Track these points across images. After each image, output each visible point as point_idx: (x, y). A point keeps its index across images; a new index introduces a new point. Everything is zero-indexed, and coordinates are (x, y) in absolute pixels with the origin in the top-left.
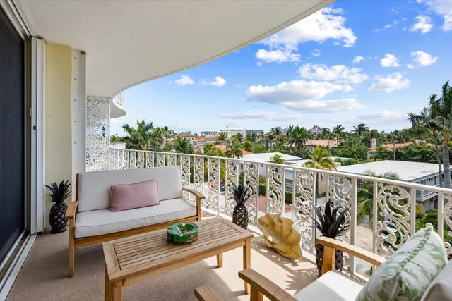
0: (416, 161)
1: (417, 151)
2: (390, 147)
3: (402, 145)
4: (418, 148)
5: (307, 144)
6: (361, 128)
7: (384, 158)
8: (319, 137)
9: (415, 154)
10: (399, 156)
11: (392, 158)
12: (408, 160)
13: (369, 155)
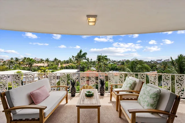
0: (71, 69)
1: (71, 66)
2: (64, 65)
3: (68, 65)
4: (71, 65)
5: (34, 65)
6: (56, 59)
7: (63, 69)
8: (39, 62)
9: (70, 67)
10: (66, 68)
11: (65, 69)
12: (69, 69)
13: (58, 68)
